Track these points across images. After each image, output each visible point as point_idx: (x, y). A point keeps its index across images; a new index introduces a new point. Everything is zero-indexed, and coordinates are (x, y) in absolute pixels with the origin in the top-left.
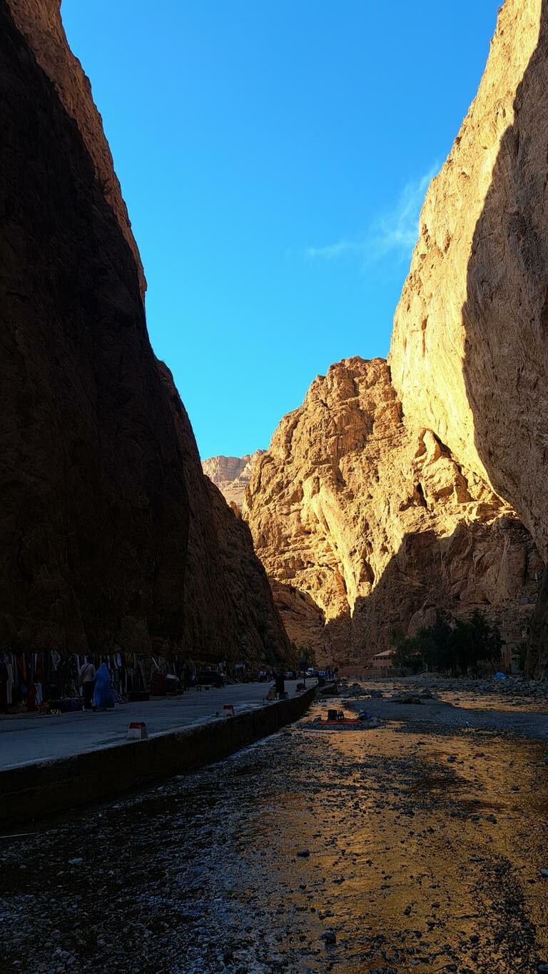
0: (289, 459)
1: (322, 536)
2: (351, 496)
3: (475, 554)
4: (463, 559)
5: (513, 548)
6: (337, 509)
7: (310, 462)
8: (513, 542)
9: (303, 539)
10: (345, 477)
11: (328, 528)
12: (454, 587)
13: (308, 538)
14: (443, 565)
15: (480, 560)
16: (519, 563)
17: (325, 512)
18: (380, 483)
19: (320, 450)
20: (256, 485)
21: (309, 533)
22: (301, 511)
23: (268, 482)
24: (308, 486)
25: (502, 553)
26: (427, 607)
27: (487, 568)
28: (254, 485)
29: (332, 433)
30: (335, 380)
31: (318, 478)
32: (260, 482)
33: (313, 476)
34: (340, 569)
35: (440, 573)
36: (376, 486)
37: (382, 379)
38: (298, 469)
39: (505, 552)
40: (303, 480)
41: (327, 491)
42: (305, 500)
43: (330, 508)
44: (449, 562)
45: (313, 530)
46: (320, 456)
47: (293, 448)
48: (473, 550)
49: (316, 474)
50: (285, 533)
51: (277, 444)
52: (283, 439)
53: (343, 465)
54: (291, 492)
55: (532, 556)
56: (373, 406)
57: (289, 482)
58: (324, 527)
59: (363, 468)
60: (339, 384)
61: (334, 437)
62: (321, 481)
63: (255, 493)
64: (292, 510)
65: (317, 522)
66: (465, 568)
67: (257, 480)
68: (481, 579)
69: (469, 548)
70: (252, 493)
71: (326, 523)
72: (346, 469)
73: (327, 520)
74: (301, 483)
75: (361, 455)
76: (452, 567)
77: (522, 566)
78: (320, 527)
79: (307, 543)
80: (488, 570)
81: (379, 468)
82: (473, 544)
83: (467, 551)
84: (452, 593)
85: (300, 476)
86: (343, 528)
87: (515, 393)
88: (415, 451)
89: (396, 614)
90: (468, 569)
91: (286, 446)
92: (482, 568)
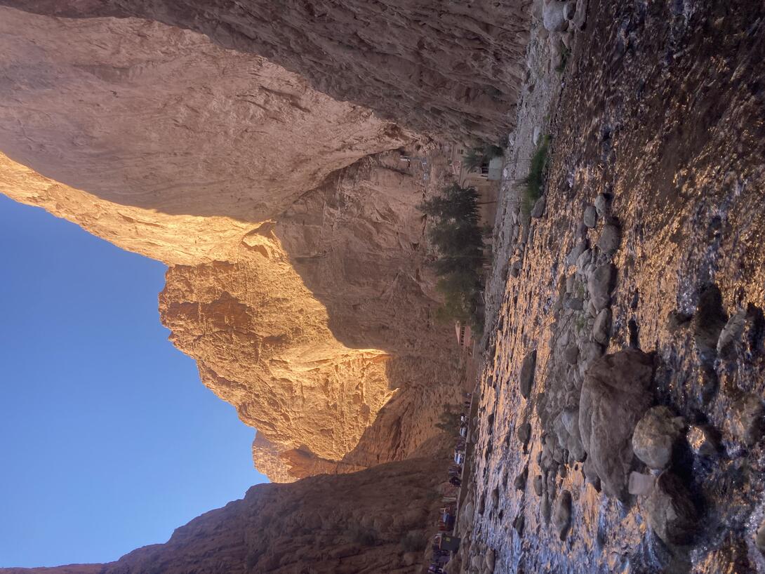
0: (247, 386)
1: (332, 368)
2: (297, 331)
3: (374, 220)
4: (378, 232)
5: (373, 179)
6: (308, 348)
7: (254, 365)
8: (368, 178)
9: (333, 390)
10: (276, 333)
11: (325, 361)
12: (403, 247)
13: (332, 383)
14: (381, 253)
15: (381, 215)
16: (390, 176)
17: (308, 359)
18: (289, 298)
19: (243, 352)
20: (267, 427)
21: (327, 382)
22: (304, 384)
23: (266, 414)
24: (278, 372)
25: (378, 193)
26: (418, 278)
27: (390, 210)
28: (267, 429)
29: (228, 336)
30: (177, 322)
31: (272, 360)
32: (265, 423)
33: (268, 365)
34: (369, 357)
35: (388, 258)
36: (292, 303)
37: (187, 275)
38: (259, 379)
39: (376, 188)
40: (271, 376)
41: (288, 354)
42: (293, 378)
43: (304, 354)
44: (378, 246)
45: (325, 376)
46: (250, 354)
47: (237, 380)
48: (370, 221)
49: (267, 362)
50: (322, 405)
51: (230, 395)
52: (225, 388)
53: (263, 333)
54: (281, 391)
55: (386, 161)
56: (211, 290)
57: (271, 392)
58: (324, 365)
59: (270, 312)
60: (181, 320)
61: (233, 336)
62: (276, 358)
63: (276, 431)
64: (300, 394)
65: (317, 370)
66: (386, 231)
67: (261, 425)
68: (401, 218)
69: (367, 224)
70: (274, 433)
71: (320, 362)
72: (269, 329)
73: (317, 359)
74: (274, 379)
75: (258, 312)
76: (384, 245)
77: (392, 174)
78: (323, 368)
79: (338, 386)
80: (393, 209)
81: (274, 296)
82: (365, 218)
83: (370, 226)
84: (410, 250)
85: (266, 378)
86: (328, 346)
87: (203, 136)
88: (262, 257)
89: (422, 311)
90: (390, 230)
91: (233, 387)
92: (390, 215)
